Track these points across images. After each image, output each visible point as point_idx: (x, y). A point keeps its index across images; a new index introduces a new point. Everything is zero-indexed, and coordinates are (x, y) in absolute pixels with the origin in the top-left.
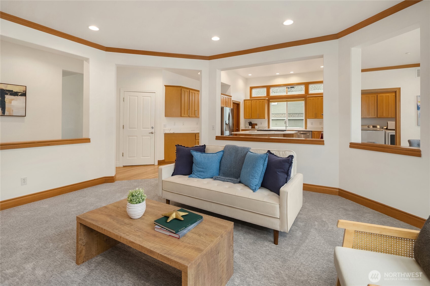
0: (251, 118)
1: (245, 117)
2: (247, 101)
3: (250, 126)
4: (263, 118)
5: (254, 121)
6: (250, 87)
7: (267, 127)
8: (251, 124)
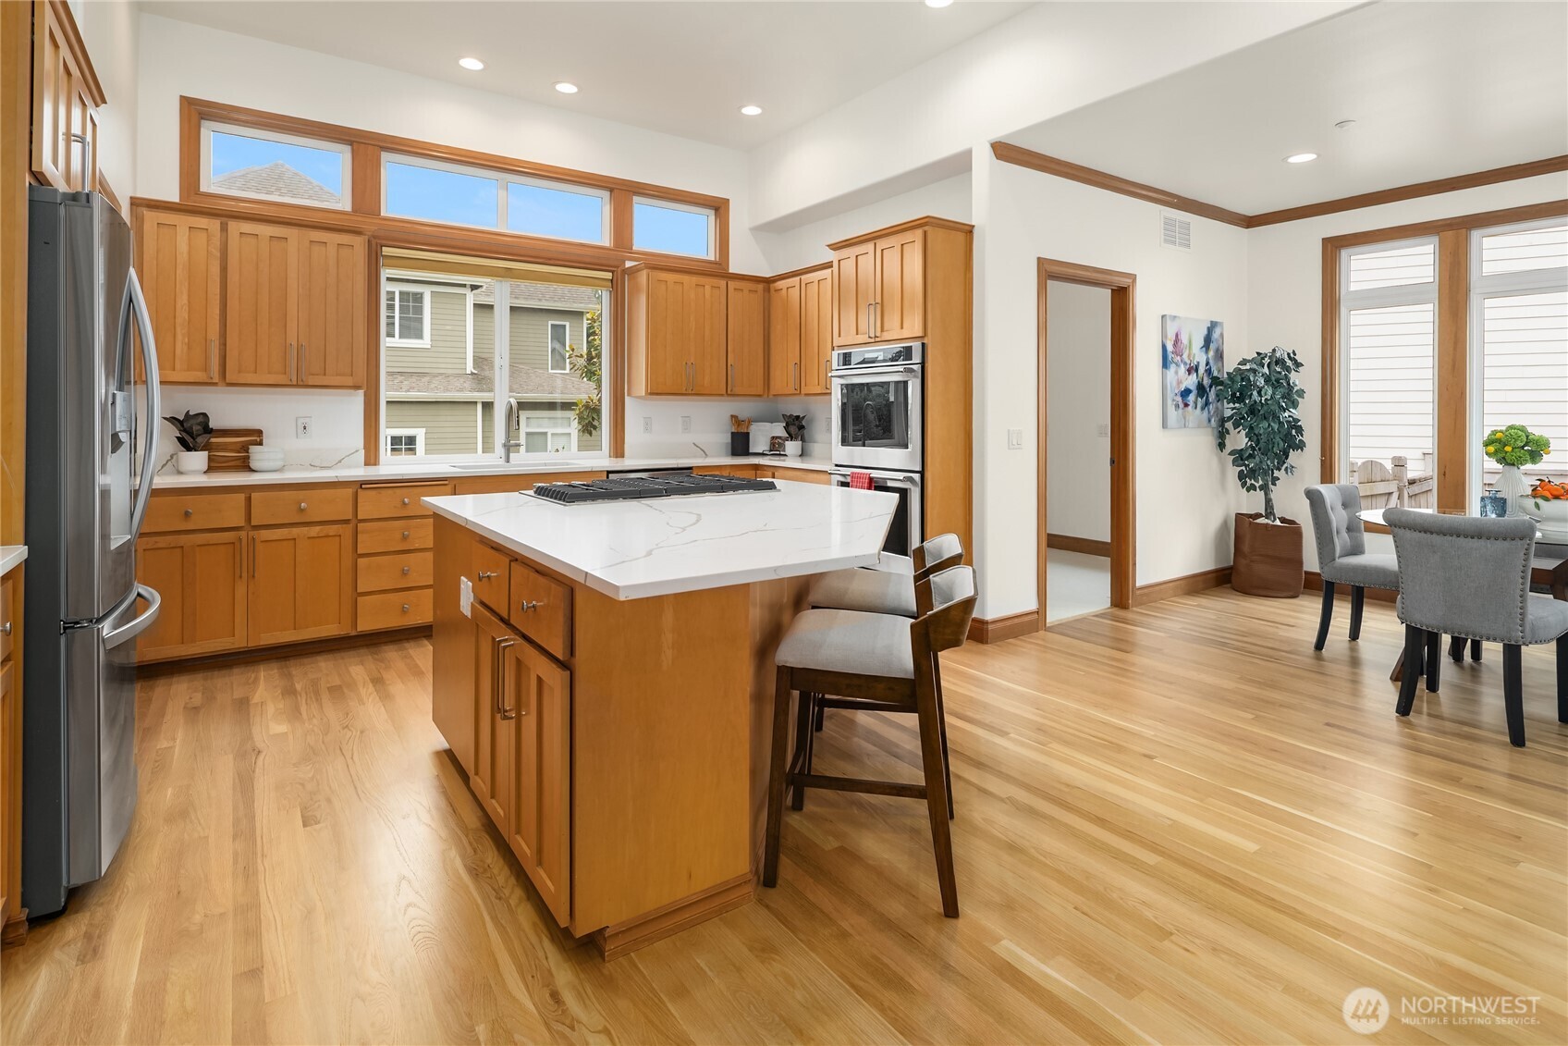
0: (221, 380)
2: (168, 218)
3: (189, 449)
7: (361, 455)
8: (208, 430)
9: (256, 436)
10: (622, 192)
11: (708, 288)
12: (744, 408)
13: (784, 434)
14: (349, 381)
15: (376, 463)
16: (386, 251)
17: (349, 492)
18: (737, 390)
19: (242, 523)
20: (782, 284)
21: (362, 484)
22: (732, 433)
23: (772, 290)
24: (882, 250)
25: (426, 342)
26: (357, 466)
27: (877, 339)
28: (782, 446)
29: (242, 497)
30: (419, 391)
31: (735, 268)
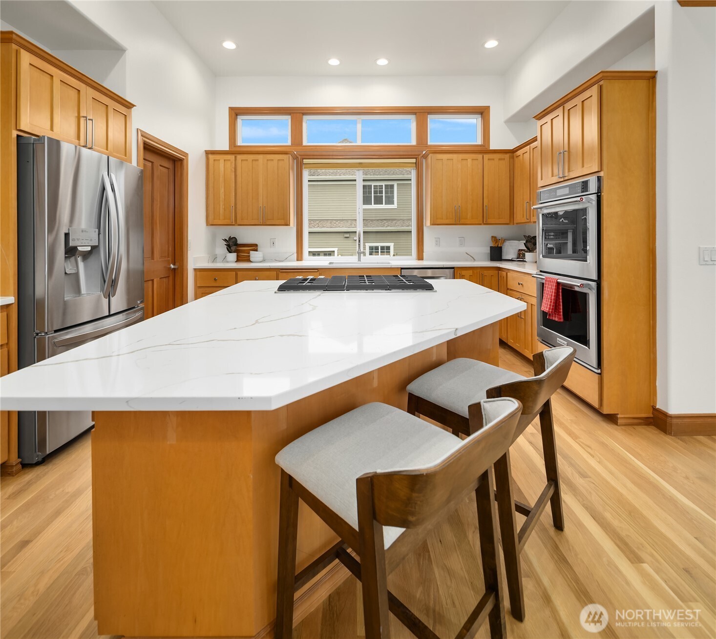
0: (235, 223)
1: (211, 217)
2: (217, 157)
3: (230, 252)
4: (282, 222)
5: (245, 235)
6: (231, 109)
7: (296, 255)
8: (236, 244)
9: (255, 247)
10: (422, 114)
11: (469, 160)
12: (500, 231)
13: (525, 248)
15: (301, 259)
16: (305, 161)
17: (275, 273)
18: (490, 221)
20: (520, 152)
21: (280, 270)
22: (491, 247)
23: (515, 157)
24: (569, 110)
25: (395, 206)
26: (294, 262)
27: (566, 178)
28: (524, 255)
29: (234, 273)
31: (493, 146)
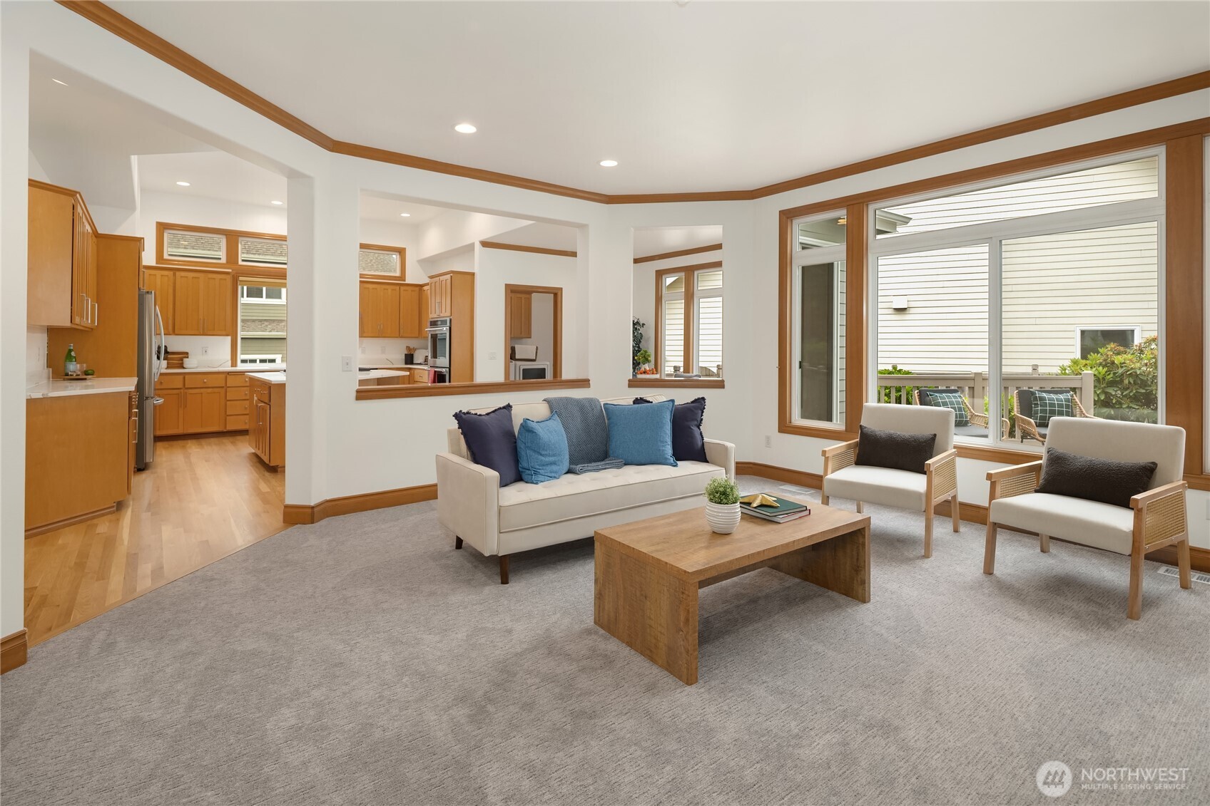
0: (174, 333)
5: (179, 345)
6: (158, 224)
7: (230, 362)
8: (167, 352)
9: (186, 355)
11: (390, 290)
12: (412, 343)
14: (224, 333)
15: (236, 366)
16: (241, 278)
17: (223, 376)
18: (405, 335)
19: (181, 386)
20: (426, 287)
21: (228, 373)
22: (406, 355)
23: (422, 292)
25: (283, 301)
26: (228, 367)
29: (182, 377)
30: (277, 331)
31: (408, 281)
